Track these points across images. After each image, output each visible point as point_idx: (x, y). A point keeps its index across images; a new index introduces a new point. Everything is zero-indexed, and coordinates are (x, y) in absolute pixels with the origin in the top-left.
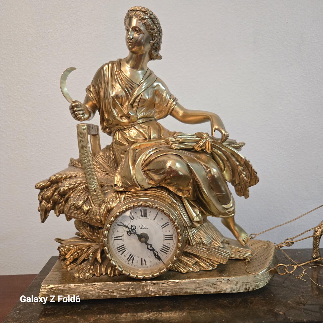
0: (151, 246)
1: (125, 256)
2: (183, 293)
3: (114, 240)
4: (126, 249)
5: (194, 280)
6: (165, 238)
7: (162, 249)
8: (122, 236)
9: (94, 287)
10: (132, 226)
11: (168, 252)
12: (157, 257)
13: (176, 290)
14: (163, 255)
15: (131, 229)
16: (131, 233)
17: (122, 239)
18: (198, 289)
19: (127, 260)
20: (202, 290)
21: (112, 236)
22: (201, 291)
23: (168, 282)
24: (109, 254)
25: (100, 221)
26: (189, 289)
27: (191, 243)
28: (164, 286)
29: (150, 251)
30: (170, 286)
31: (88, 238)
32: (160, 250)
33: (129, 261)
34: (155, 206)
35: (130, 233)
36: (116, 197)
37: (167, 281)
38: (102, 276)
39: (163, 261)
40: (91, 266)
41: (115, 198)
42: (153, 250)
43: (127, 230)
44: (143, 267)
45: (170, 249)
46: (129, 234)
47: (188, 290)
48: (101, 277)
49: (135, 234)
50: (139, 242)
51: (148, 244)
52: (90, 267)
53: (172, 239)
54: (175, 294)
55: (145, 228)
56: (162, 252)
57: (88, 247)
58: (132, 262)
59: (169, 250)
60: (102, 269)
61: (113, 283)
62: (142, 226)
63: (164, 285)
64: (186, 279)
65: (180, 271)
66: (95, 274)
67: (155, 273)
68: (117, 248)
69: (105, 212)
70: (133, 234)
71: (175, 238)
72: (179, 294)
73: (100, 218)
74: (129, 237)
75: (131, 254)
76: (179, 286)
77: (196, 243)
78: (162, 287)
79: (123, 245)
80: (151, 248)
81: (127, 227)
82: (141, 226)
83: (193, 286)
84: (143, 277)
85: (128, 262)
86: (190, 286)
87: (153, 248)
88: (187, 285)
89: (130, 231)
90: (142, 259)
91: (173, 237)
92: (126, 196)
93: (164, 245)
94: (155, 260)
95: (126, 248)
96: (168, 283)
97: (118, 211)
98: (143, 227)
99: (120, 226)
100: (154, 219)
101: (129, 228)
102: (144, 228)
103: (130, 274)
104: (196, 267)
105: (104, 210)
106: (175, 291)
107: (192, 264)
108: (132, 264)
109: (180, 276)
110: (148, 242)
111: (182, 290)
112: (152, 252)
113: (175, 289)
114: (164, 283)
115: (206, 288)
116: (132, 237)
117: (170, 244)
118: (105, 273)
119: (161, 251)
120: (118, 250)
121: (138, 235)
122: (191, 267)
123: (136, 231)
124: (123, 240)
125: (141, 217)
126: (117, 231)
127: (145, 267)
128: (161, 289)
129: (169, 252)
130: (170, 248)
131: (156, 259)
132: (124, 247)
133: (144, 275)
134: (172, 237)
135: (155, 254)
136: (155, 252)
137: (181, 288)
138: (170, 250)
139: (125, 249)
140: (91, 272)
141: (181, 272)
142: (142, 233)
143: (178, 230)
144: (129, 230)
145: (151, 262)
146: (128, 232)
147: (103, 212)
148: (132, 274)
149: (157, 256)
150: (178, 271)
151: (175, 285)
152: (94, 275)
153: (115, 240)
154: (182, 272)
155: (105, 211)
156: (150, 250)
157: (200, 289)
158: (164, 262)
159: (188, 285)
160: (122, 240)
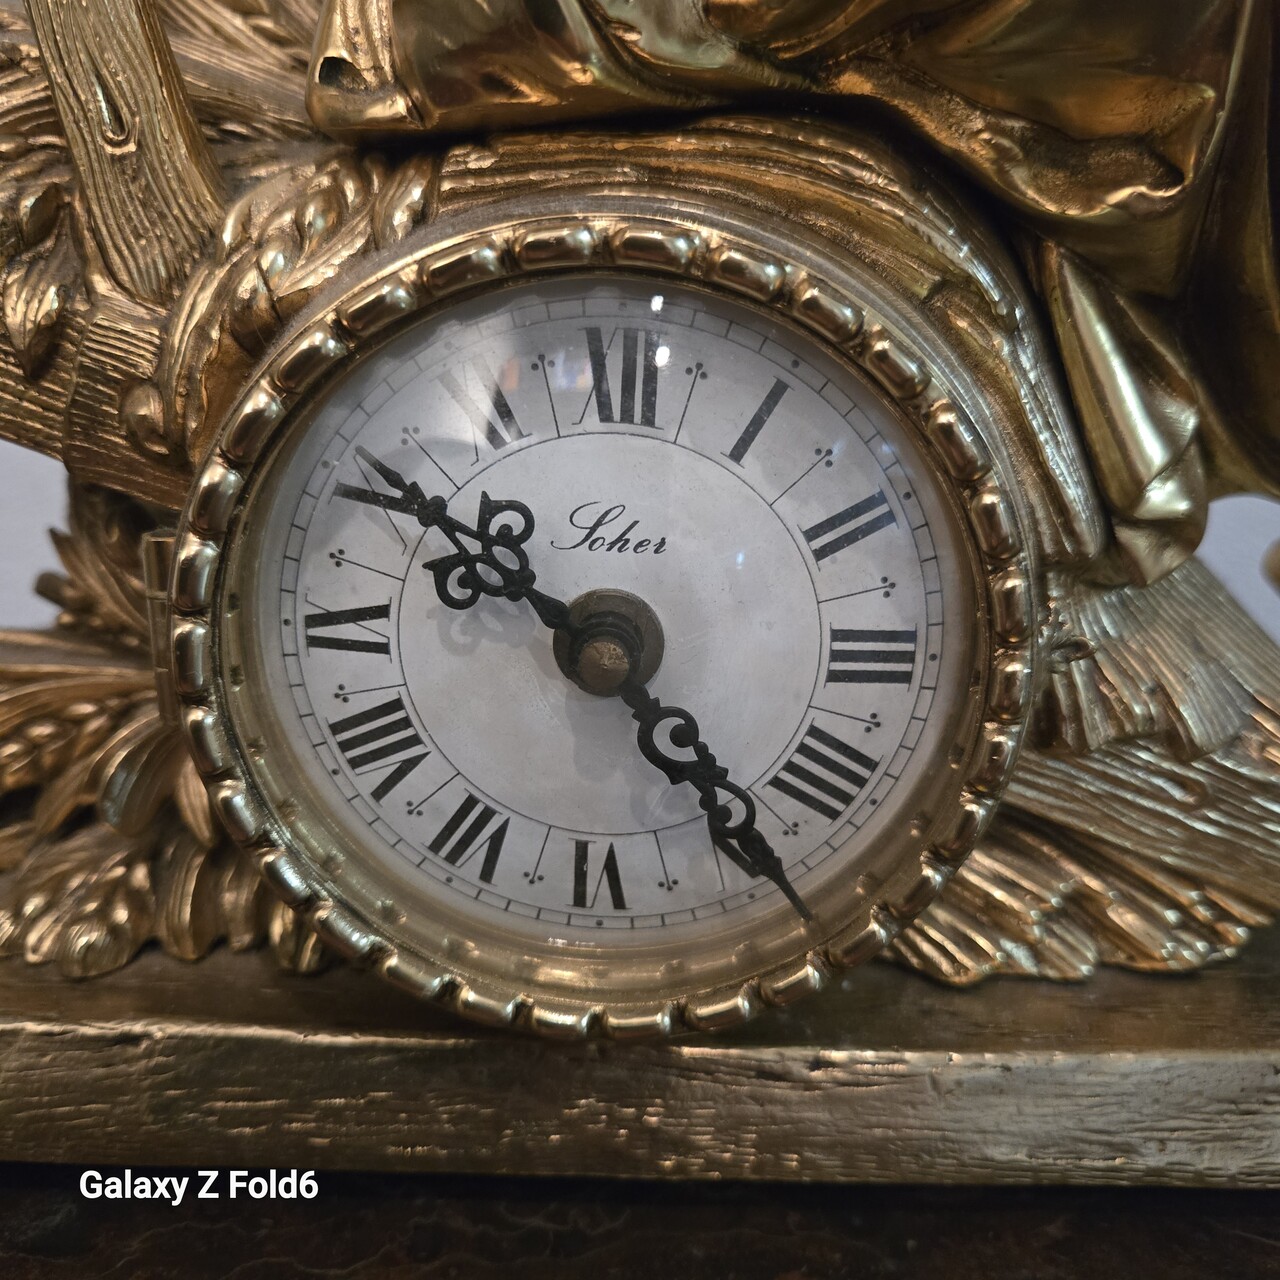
0: (686, 734)
1: (412, 810)
2: (944, 1170)
3: (302, 642)
4: (430, 747)
5: (1060, 1058)
6: (836, 656)
7: (791, 767)
8: (382, 612)
9: (127, 1061)
10: (489, 508)
11: (847, 799)
12: (734, 842)
13: (887, 1139)
14: (793, 830)
15: (481, 534)
16: (471, 581)
17: (383, 640)
18: (1091, 1143)
19: (436, 846)
20: (1128, 1150)
21: (287, 598)
22: (1118, 1161)
23: (818, 1064)
24: (242, 785)
25: (163, 450)
26: (1002, 1138)
27: (1068, 733)
28: (773, 1100)
29: (674, 781)
30: (831, 1101)
31: (124, 629)
32: (769, 776)
33: (452, 858)
34: (771, 271)
35: (462, 582)
36: (333, 198)
37: (809, 1053)
38: (221, 958)
39: (789, 877)
40: (129, 863)
41: (324, 213)
42: (706, 774)
43: (438, 543)
44: (592, 923)
45: (873, 778)
46: (456, 592)
47: (997, 1144)
48: (207, 964)
49: (514, 597)
50: (559, 688)
51: (649, 713)
52: (120, 871)
53: (906, 678)
54: (870, 1171)
55: (634, 537)
56: (792, 802)
57: (113, 703)
58: (487, 874)
59: (860, 782)
60: (229, 897)
61: (300, 1037)
62: (599, 523)
63: (779, 1090)
64: (982, 1048)
65: (914, 961)
66: (162, 932)
67: (707, 1000)
68: (336, 728)
69: (210, 352)
70: (495, 592)
71: (934, 665)
72: (909, 1170)
73: (167, 407)
74: (455, 629)
75: (477, 795)
76: (914, 1105)
77: (1112, 732)
78: (756, 1108)
79: (396, 705)
80: (688, 755)
81: (433, 513)
82: (587, 518)
83: (1046, 1110)
84: (584, 1022)
85: (446, 865)
86: (1020, 1113)
87: (702, 750)
88: (993, 1099)
89: (464, 558)
90: (582, 850)
91: (919, 658)
92: (446, 186)
93: (814, 732)
94: (710, 863)
95: (423, 736)
96: (817, 1074)
97: (331, 317)
98: (609, 532)
99: (361, 506)
100: (737, 454)
101: (451, 528)
102: (621, 542)
103: (451, 988)
104: (1063, 941)
105: (202, 331)
106: (878, 1148)
107: (1033, 914)
108: (484, 885)
109: (927, 1013)
110: (655, 689)
111: (945, 1139)
112: (691, 792)
113: (878, 1132)
114: (777, 1067)
115: (1166, 1135)
116: (493, 624)
117: (874, 722)
118: (247, 938)
119: (777, 783)
120: (345, 746)
121: (551, 611)
122: (1020, 938)
123: (535, 566)
124: (393, 648)
125: (593, 420)
126: (338, 558)
127: (606, 923)
128: (742, 1122)
129: (855, 804)
130: (871, 765)
131: (722, 856)
132: (406, 723)
133: (598, 1008)
134: (909, 657)
135: (717, 816)
136: (723, 796)
137: (932, 1124)
138: (869, 787)
139: (415, 740)
140: (121, 915)
141: (929, 977)
142: (590, 595)
143: (1007, 576)
144: (454, 550)
145: (670, 885)
146: (440, 569)
147: (198, 349)
148: (474, 986)
149: (736, 833)
150: (900, 965)
151: (879, 1098)
152: (152, 944)
153: (315, 642)
154: (939, 970)
155: (215, 334)
156: (675, 772)
157: (1109, 1145)
158: (795, 887)
159: (1003, 1099)
160: (382, 648)
